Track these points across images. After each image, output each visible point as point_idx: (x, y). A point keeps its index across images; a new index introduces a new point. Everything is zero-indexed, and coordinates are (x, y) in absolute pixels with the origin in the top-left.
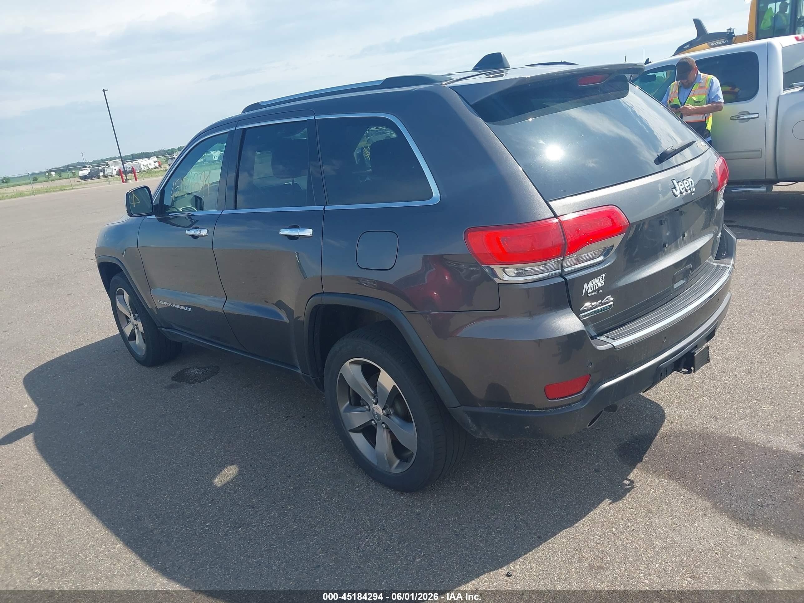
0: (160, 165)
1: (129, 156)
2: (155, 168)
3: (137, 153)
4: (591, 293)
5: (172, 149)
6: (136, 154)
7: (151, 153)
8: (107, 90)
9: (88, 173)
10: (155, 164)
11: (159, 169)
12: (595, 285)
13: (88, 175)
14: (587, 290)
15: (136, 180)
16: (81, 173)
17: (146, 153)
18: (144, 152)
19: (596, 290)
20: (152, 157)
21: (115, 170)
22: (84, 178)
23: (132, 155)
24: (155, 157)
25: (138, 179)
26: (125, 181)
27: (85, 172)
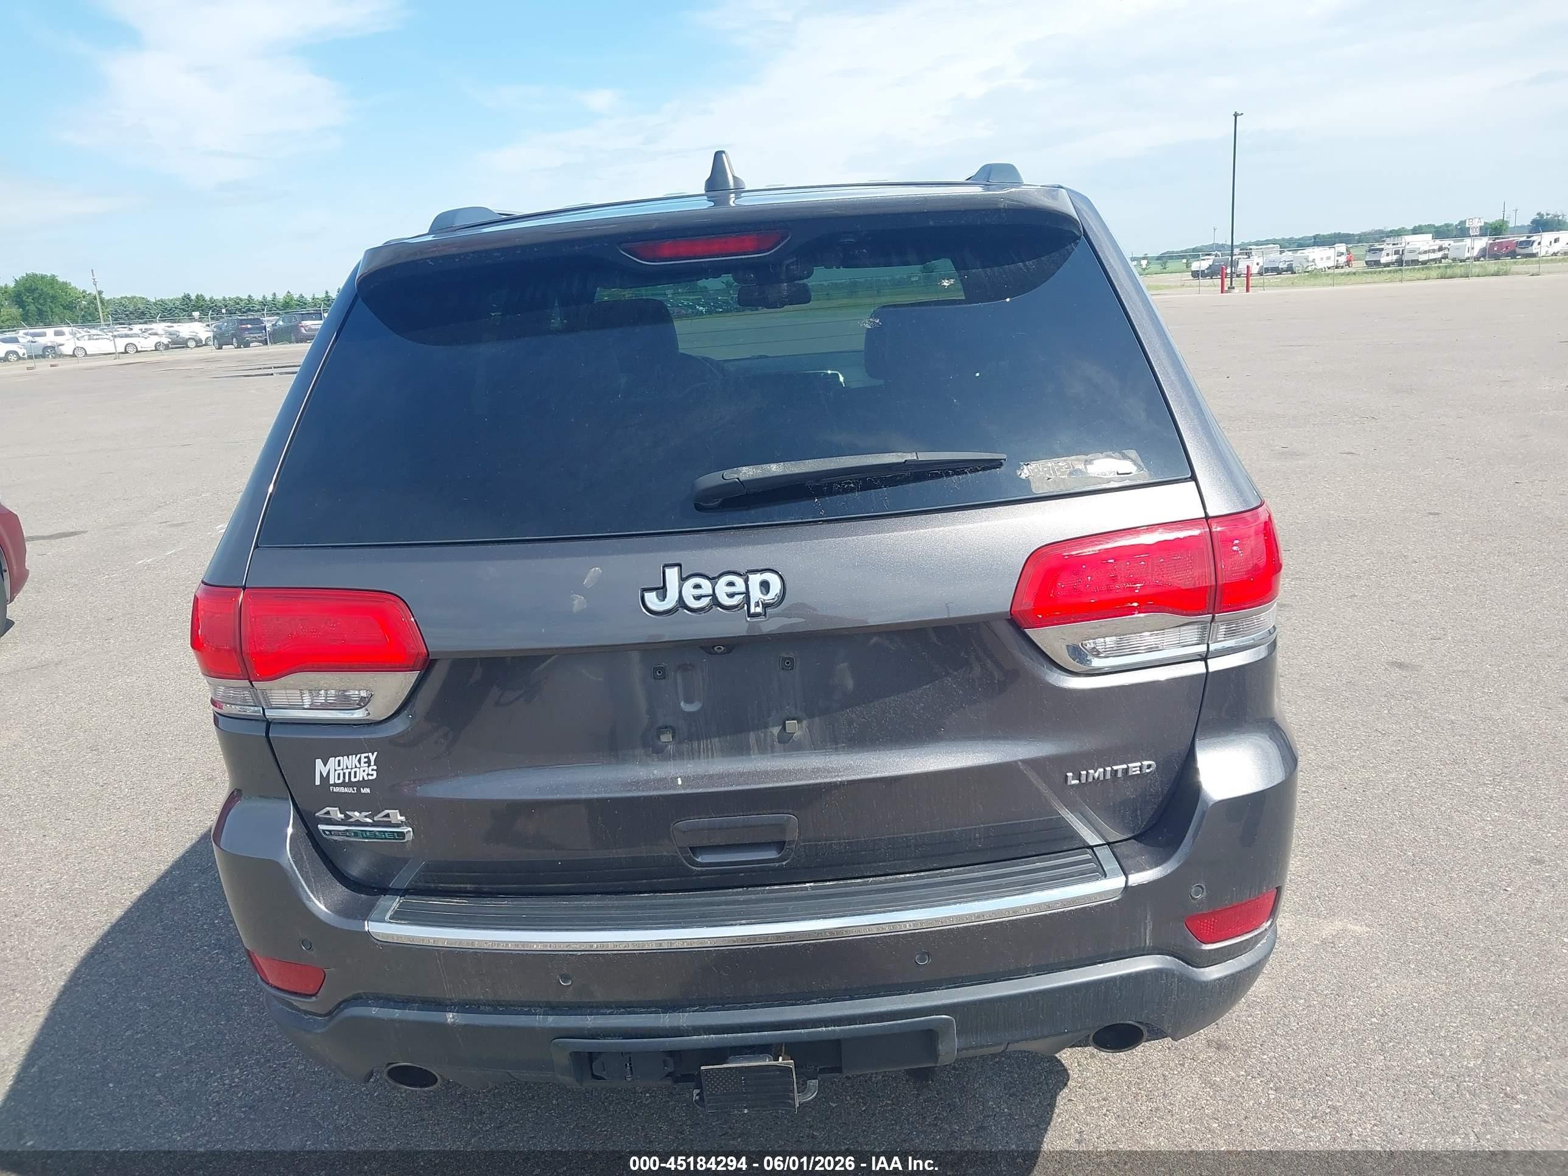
0: (1348, 263)
1: (1310, 238)
2: (1337, 267)
3: (1325, 234)
4: (335, 785)
5: (1400, 229)
6: (1323, 236)
7: (1353, 234)
8: (1242, 114)
9: (1207, 266)
10: (1339, 258)
11: (1347, 270)
12: (347, 771)
13: (1207, 269)
14: (325, 776)
15: (1248, 290)
16: (1195, 266)
17: (1344, 234)
18: (1339, 233)
19: (350, 784)
20: (1337, 245)
21: (1258, 264)
22: (1196, 274)
23: (1315, 237)
24: (1344, 244)
25: (1251, 288)
26: (1226, 289)
27: (1203, 264)
